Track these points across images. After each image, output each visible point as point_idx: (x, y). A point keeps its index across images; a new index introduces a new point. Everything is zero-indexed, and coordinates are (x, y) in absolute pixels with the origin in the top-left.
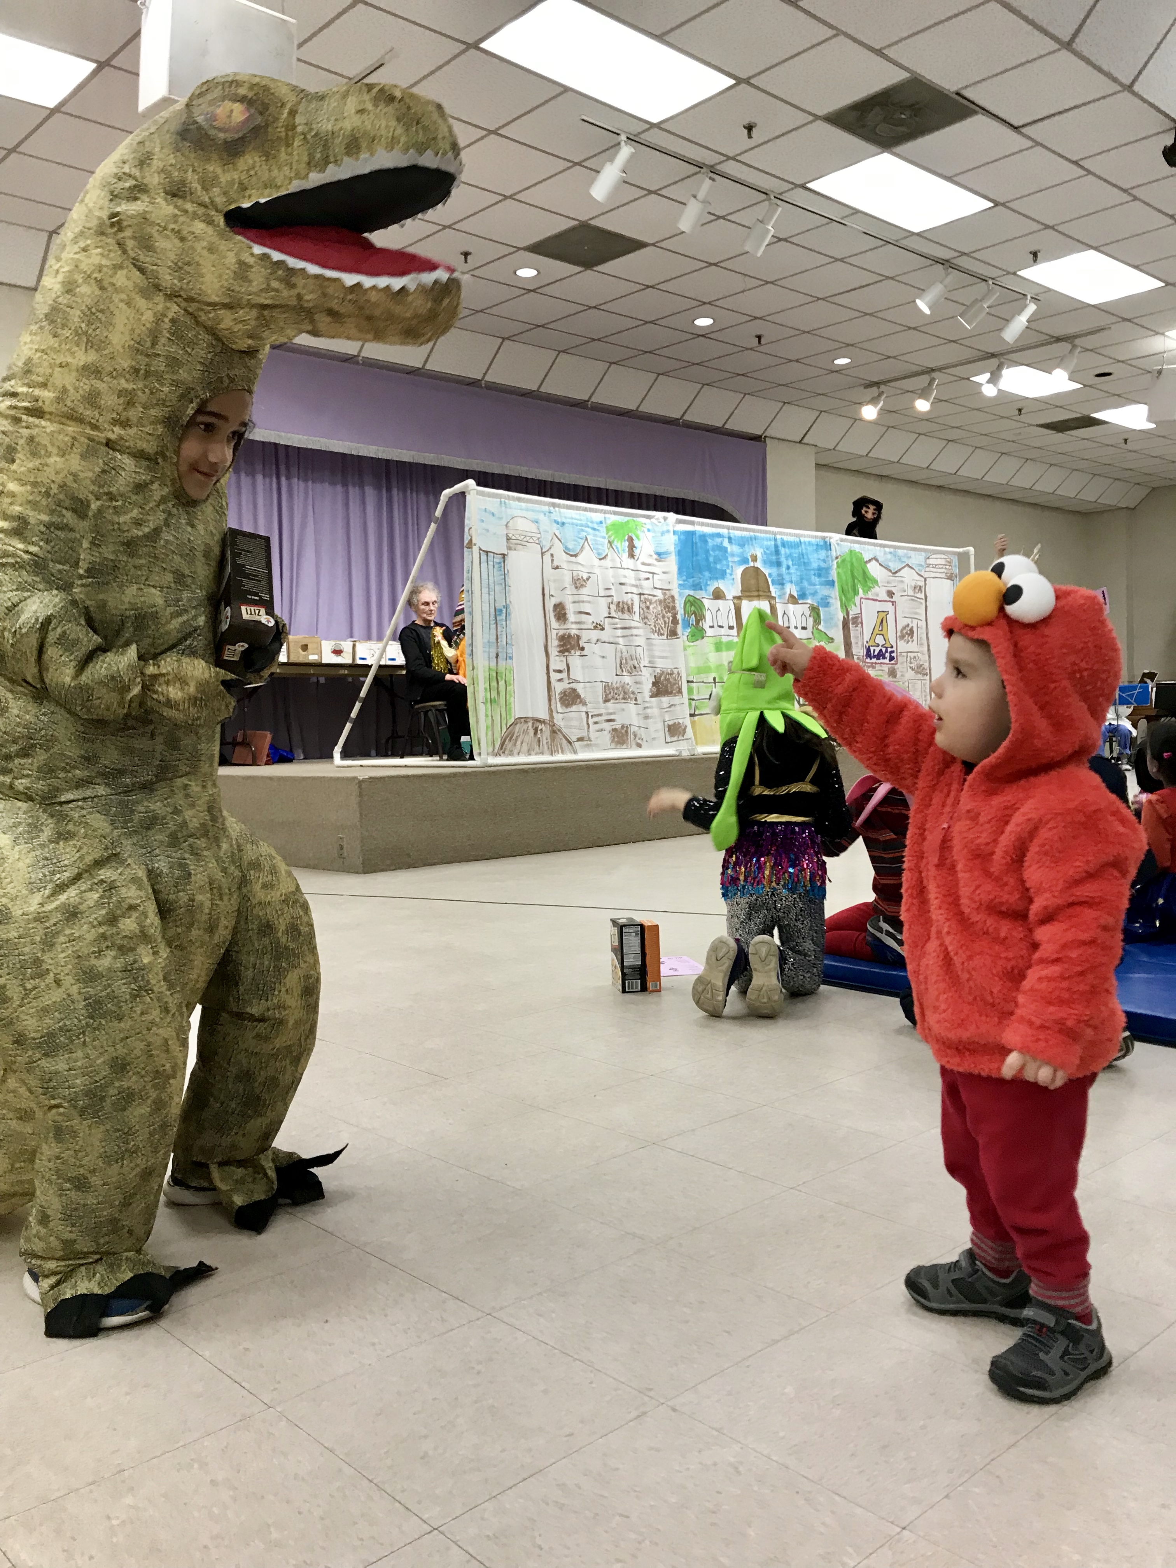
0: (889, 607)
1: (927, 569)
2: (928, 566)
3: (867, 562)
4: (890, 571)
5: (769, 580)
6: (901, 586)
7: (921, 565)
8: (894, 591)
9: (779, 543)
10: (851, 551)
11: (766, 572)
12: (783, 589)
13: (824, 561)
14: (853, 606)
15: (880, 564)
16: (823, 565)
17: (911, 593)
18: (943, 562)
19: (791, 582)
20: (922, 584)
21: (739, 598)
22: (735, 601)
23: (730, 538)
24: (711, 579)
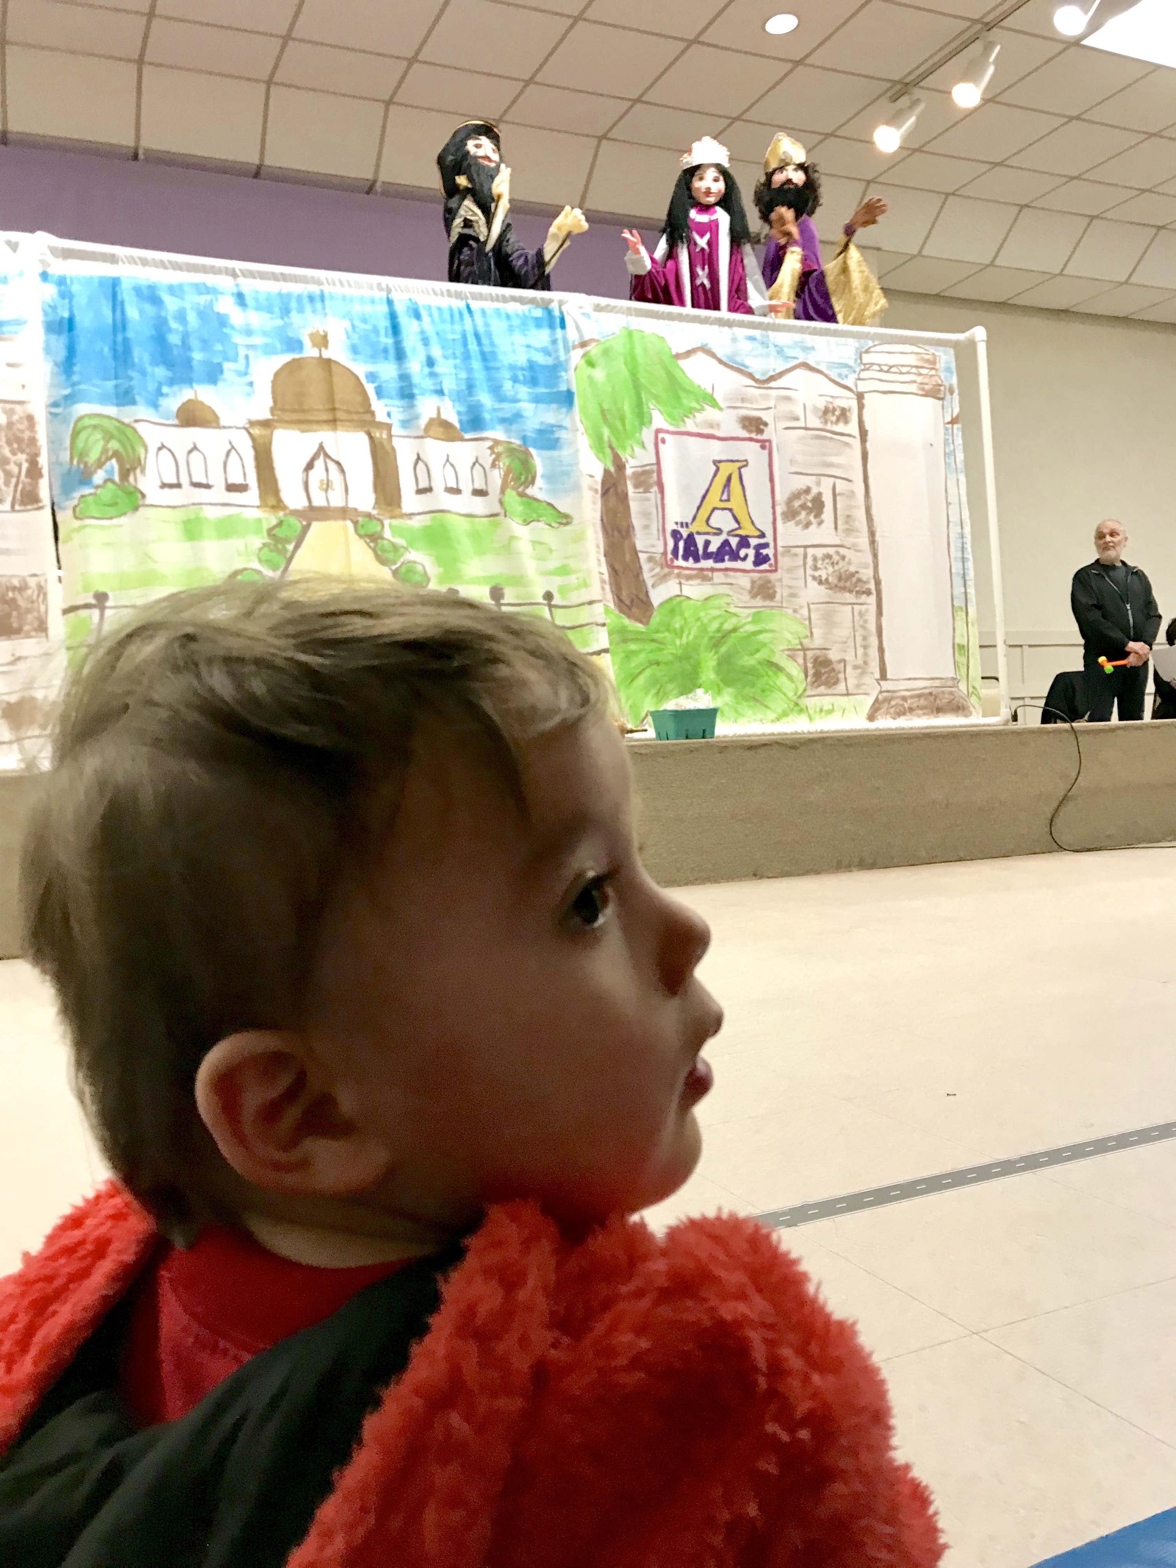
0: (751, 451)
1: (864, 375)
2: (868, 367)
3: (678, 356)
4: (751, 376)
5: (370, 388)
6: (785, 407)
7: (846, 366)
8: (765, 416)
9: (400, 309)
10: (630, 334)
11: (360, 369)
12: (412, 406)
13: (546, 352)
14: (637, 449)
15: (721, 362)
16: (541, 359)
17: (814, 422)
18: (912, 360)
19: (440, 392)
20: (854, 404)
21: (266, 424)
22: (256, 431)
23: (241, 298)
24: (171, 382)
